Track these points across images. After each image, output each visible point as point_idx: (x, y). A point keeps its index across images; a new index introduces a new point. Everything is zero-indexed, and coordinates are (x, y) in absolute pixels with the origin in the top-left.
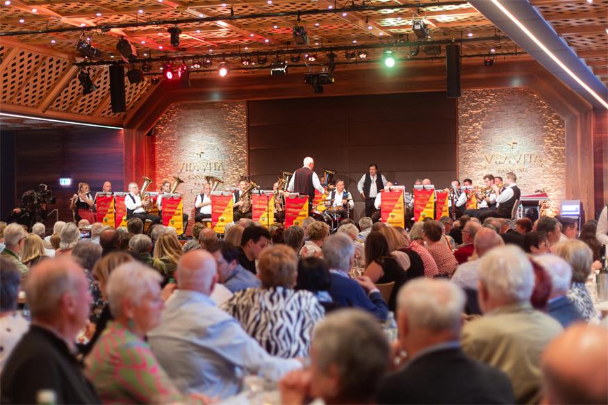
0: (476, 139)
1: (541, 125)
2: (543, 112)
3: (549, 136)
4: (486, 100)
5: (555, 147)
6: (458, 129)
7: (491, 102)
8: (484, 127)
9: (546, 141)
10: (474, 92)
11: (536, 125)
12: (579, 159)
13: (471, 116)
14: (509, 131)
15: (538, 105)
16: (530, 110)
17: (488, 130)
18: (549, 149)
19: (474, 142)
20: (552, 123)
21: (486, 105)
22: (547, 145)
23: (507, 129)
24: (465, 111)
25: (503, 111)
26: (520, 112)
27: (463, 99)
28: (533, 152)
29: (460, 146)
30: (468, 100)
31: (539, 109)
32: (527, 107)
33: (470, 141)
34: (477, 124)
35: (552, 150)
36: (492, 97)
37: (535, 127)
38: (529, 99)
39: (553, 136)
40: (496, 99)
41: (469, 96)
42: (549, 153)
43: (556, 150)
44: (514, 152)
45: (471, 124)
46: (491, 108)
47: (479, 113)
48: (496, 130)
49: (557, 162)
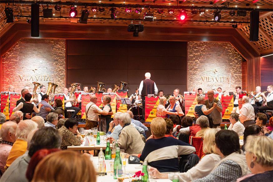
0: (197, 68)
1: (229, 63)
2: (230, 56)
3: (233, 68)
4: (202, 48)
5: (235, 74)
6: (188, 63)
7: (204, 49)
8: (201, 62)
9: (231, 71)
10: (196, 44)
11: (226, 62)
12: (254, 81)
13: (194, 56)
14: (213, 65)
15: (228, 52)
16: (224, 55)
17: (203, 64)
18: (233, 75)
19: (196, 70)
20: (234, 62)
21: (202, 51)
22: (232, 73)
23: (212, 64)
24: (191, 53)
25: (210, 54)
26: (219, 56)
27: (190, 47)
28: (225, 76)
29: (188, 72)
30: (193, 47)
31: (228, 54)
32: (222, 53)
33: (194, 69)
34: (198, 60)
35: (234, 76)
36: (205, 47)
37: (226, 64)
38: (223, 49)
39: (235, 69)
40: (207, 48)
41: (193, 46)
42: (232, 77)
43: (236, 76)
44: (216, 76)
45: (194, 60)
46: (204, 52)
47: (198, 55)
48: (207, 64)
49: (236, 82)
